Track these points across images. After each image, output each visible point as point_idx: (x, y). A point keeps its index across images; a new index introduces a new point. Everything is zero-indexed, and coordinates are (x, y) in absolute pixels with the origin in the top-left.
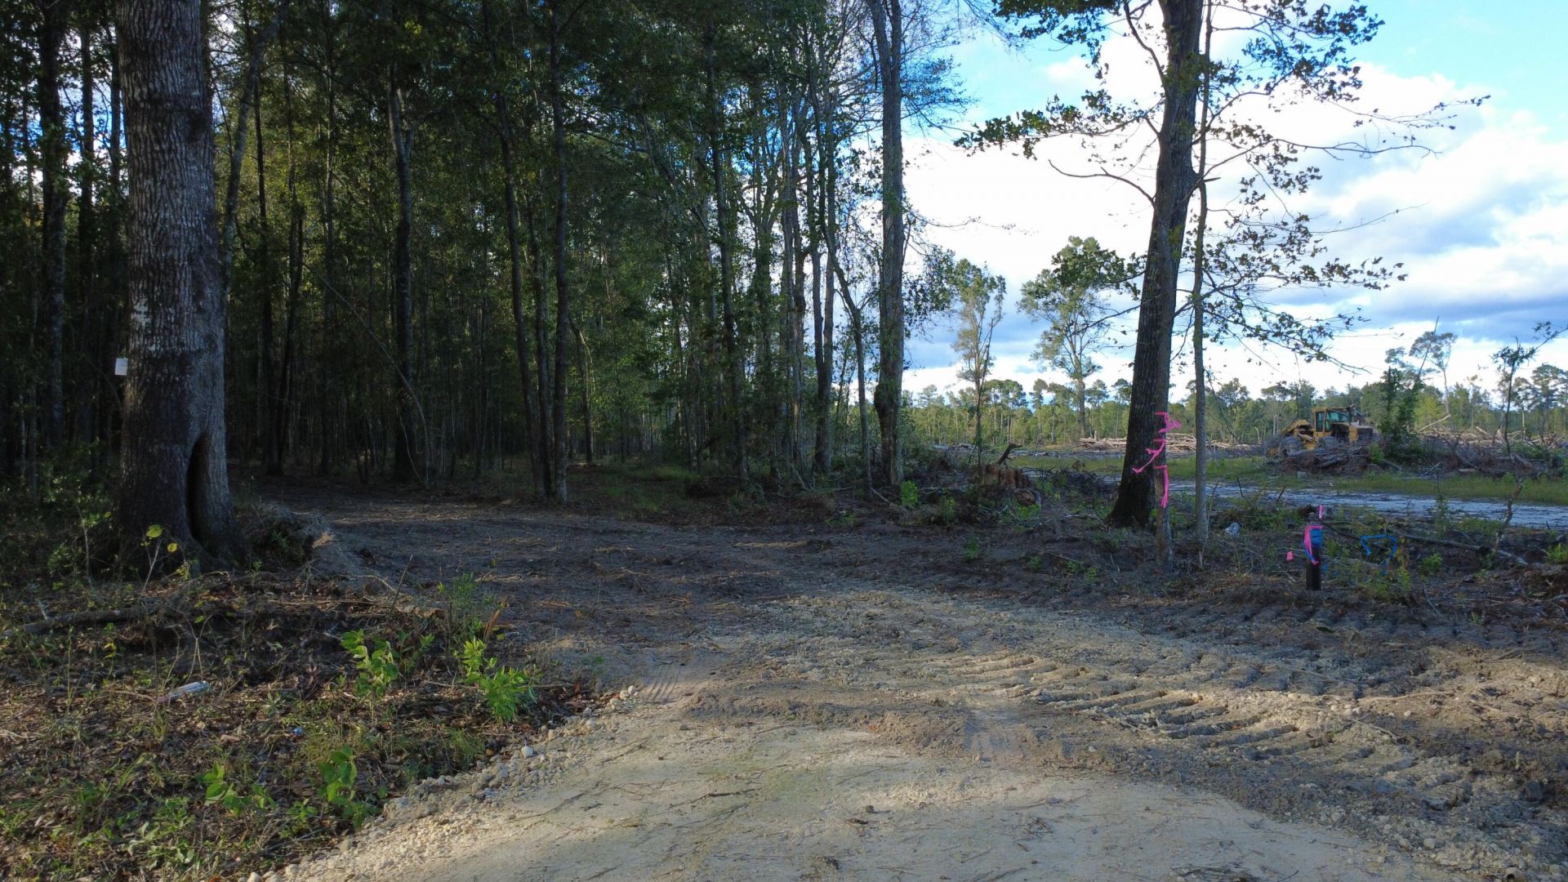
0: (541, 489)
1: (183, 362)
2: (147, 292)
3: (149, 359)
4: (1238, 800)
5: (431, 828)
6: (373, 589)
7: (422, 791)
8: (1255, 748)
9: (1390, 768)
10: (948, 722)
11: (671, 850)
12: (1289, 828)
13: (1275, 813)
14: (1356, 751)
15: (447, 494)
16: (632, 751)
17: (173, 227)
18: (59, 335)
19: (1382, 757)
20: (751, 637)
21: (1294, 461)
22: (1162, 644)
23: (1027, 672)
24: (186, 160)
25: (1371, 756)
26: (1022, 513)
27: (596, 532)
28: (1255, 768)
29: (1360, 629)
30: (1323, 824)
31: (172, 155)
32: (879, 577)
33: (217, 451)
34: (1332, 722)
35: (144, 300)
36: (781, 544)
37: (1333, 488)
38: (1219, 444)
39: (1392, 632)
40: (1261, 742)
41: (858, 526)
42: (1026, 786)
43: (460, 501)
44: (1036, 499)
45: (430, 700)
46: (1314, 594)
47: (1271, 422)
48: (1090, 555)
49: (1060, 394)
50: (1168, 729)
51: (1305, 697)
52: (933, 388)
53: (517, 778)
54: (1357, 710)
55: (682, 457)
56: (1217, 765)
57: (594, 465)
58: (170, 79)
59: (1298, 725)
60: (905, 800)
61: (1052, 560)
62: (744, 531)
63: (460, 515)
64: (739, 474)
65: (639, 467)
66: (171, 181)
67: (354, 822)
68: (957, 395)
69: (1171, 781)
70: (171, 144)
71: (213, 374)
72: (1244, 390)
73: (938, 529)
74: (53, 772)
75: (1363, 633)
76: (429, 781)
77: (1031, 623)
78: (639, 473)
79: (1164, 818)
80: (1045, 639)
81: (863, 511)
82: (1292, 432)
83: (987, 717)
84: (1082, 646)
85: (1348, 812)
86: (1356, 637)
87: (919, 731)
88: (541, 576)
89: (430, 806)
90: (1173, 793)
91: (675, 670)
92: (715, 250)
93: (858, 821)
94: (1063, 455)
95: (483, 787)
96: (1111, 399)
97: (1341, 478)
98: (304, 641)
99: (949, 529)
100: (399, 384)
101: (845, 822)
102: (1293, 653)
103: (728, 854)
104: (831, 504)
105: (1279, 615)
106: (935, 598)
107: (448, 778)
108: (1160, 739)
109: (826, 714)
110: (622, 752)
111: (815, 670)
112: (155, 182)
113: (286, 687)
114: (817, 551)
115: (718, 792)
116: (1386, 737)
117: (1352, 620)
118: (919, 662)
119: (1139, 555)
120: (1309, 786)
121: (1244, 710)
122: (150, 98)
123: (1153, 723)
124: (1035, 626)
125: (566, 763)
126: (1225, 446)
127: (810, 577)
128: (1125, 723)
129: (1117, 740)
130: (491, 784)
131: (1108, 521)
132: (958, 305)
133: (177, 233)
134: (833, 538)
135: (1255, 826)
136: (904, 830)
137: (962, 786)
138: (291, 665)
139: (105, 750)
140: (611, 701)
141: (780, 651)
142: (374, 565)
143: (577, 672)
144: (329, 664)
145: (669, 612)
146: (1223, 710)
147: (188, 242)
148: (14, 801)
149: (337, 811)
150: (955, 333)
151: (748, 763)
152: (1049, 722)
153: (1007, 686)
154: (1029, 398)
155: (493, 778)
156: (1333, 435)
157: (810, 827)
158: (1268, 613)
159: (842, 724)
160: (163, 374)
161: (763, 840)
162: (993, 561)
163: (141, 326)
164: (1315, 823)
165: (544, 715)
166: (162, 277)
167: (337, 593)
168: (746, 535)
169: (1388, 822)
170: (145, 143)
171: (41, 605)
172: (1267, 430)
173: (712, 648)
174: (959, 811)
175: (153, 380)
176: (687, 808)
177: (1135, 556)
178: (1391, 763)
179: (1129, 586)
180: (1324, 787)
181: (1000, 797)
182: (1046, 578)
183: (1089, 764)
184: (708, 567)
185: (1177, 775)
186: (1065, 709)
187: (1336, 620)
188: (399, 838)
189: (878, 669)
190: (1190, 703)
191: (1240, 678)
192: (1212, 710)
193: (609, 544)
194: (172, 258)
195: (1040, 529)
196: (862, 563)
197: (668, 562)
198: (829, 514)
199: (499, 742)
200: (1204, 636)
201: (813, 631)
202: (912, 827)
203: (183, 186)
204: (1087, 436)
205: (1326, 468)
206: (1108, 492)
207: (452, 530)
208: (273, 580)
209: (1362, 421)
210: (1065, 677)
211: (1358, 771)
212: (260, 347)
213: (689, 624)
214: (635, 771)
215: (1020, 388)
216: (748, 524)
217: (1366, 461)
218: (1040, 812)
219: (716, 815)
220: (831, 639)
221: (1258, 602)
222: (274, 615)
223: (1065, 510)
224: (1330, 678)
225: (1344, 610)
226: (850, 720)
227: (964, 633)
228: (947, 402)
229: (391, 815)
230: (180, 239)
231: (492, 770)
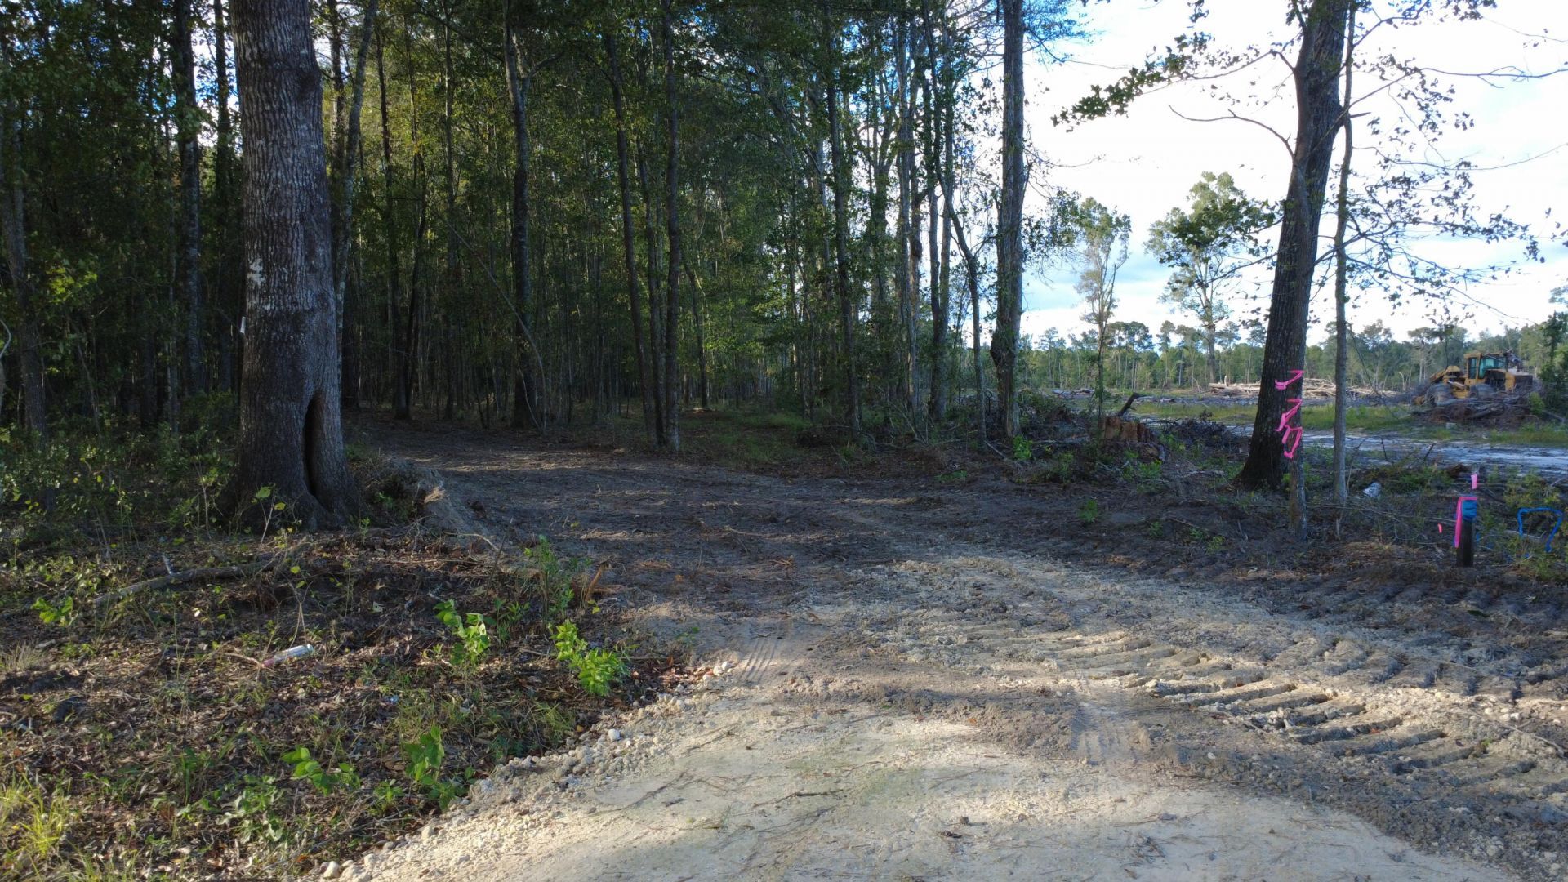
0: (654, 438)
1: (296, 321)
2: (262, 252)
3: (266, 318)
4: (1376, 824)
5: (512, 817)
6: (480, 548)
7: (507, 773)
8: (1396, 757)
9: (1557, 788)
10: (1053, 717)
11: (751, 858)
12: (1435, 862)
13: (1419, 842)
14: (1514, 765)
15: (564, 441)
16: (719, 738)
17: (285, 187)
18: (195, 288)
19: (1546, 774)
20: (852, 608)
21: (1443, 412)
22: (1293, 626)
23: (1143, 656)
24: (297, 120)
25: (1533, 771)
26: (1142, 469)
27: (705, 484)
28: (1395, 784)
29: (1519, 613)
30: (1477, 858)
31: (283, 115)
32: (990, 540)
33: (331, 407)
34: (1487, 729)
35: (259, 260)
36: (890, 501)
37: (1486, 442)
38: (1358, 390)
39: (1556, 618)
40: (1403, 751)
41: (971, 482)
42: (1140, 797)
43: (572, 449)
44: (1160, 453)
45: (525, 670)
46: (1464, 572)
47: (1417, 366)
48: (1216, 521)
49: (1189, 338)
50: (1298, 732)
51: (1455, 698)
52: (1053, 331)
53: (601, 765)
54: (1516, 715)
55: (795, 404)
56: (1353, 780)
57: (709, 411)
58: (279, 38)
59: (1446, 730)
60: (1003, 811)
61: (1174, 525)
62: (853, 485)
63: (574, 463)
64: (851, 424)
65: (754, 413)
66: (282, 140)
67: (441, 804)
68: (1080, 338)
69: (1301, 796)
70: (280, 102)
71: (327, 332)
72: (1387, 332)
73: (1054, 487)
74: (161, 736)
75: (1522, 619)
76: (515, 761)
77: (1149, 597)
78: (752, 420)
79: (1291, 843)
80: (1164, 618)
81: (977, 465)
82: (1441, 379)
83: (1098, 712)
84: (1205, 626)
85: (1507, 846)
86: (1514, 624)
87: (1022, 728)
88: (646, 533)
89: (514, 790)
90: (1302, 812)
91: (771, 644)
92: (829, 194)
93: (950, 835)
94: (1189, 401)
95: (568, 773)
96: (1243, 341)
97: (1495, 430)
98: (409, 600)
99: (1065, 487)
100: (519, 331)
101: (938, 833)
102: (1440, 639)
103: (811, 868)
104: (943, 457)
105: (1425, 594)
106: (1048, 565)
107: (535, 759)
108: (1289, 745)
109: (924, 702)
110: (709, 738)
111: (916, 649)
112: (267, 142)
113: (386, 652)
114: (926, 509)
115: (805, 791)
116: (1550, 750)
117: (1509, 603)
118: (1026, 643)
119: (1269, 522)
120: (1460, 810)
121: (1384, 710)
122: (260, 59)
123: (1280, 725)
124: (1154, 602)
125: (651, 750)
126: (1367, 391)
127: (918, 539)
128: (1250, 724)
129: (1240, 743)
130: (575, 769)
131: (1235, 481)
132: (1081, 245)
133: (288, 193)
134: (944, 495)
135: (1396, 858)
136: (1000, 847)
137: (1066, 795)
138: (392, 628)
139: (210, 715)
140: (705, 677)
141: (881, 624)
142: (483, 520)
143: (672, 644)
144: (430, 628)
145: (771, 576)
146: (1358, 710)
147: (299, 201)
148: (124, 764)
149: (425, 790)
150: (1079, 275)
151: (838, 758)
152: (1165, 719)
153: (1121, 674)
154: (1155, 340)
155: (577, 763)
156: (1487, 382)
157: (898, 840)
158: (1412, 592)
159: (940, 715)
160: (278, 333)
161: (848, 853)
162: (1111, 525)
163: (256, 286)
164: (1467, 857)
165: (637, 689)
166: (276, 236)
167: (444, 551)
168: (855, 490)
169: (1556, 860)
170: (257, 103)
171: (166, 560)
172: (1413, 374)
173: (811, 619)
174: (1061, 826)
175: (269, 338)
176: (771, 809)
177: (1264, 524)
178: (1557, 781)
179: (1258, 557)
180: (1476, 810)
181: (1107, 810)
182: (1167, 545)
183: (1208, 772)
184: (814, 526)
185: (1307, 790)
186: (1182, 705)
187: (1491, 602)
188: (479, 827)
189: (983, 650)
190: (1322, 699)
191: (1380, 671)
192: (1347, 709)
193: (717, 498)
194: (284, 217)
195: (1164, 490)
196: (973, 524)
197: (774, 520)
198: (941, 468)
199: (590, 718)
200: (1340, 617)
201: (917, 602)
202: (1009, 844)
203: (294, 146)
204: (1217, 381)
205: (1479, 418)
206: (1239, 445)
207: (562, 481)
208: (385, 536)
209: (1520, 368)
210: (1185, 664)
211: (1517, 791)
212: (389, 295)
213: (789, 589)
214: (719, 762)
215: (1146, 330)
216: (859, 477)
217: (1523, 412)
218: (1150, 830)
219: (801, 818)
220: (935, 612)
221: (1401, 578)
222: (382, 575)
223: (1191, 466)
224: (1483, 673)
225: (1498, 590)
226: (949, 711)
227: (1076, 610)
228: (1069, 344)
229: (476, 798)
230: (291, 198)
231: (579, 752)
